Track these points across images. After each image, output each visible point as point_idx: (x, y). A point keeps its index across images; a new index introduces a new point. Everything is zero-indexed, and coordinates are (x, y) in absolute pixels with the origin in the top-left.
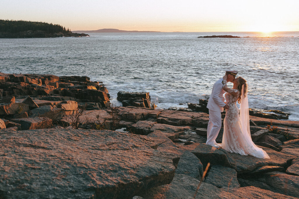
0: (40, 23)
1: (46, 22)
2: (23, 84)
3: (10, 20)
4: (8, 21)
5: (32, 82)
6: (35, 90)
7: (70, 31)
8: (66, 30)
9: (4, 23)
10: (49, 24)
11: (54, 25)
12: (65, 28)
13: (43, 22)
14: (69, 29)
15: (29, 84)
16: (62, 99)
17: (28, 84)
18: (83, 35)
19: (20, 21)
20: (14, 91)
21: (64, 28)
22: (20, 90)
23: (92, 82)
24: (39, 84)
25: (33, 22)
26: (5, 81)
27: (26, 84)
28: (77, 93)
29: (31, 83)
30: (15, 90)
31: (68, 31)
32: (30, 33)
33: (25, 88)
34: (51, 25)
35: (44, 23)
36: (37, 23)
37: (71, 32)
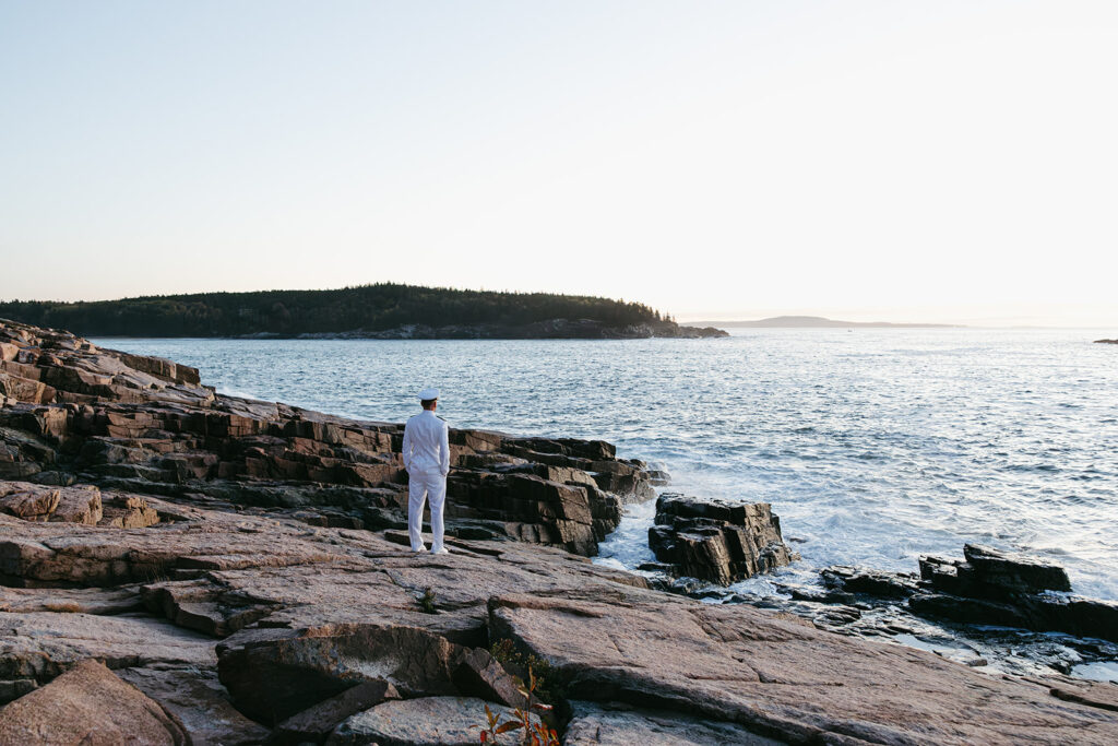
0: (589, 298)
1: (606, 298)
2: (302, 446)
3: (511, 291)
4: (507, 294)
5: (345, 441)
6: (323, 466)
7: (671, 319)
8: (662, 319)
9: (494, 300)
10: (616, 301)
11: (629, 305)
12: (657, 313)
13: (598, 297)
14: (671, 316)
15: (332, 445)
16: (387, 499)
17: (326, 447)
18: (710, 332)
19: (538, 294)
20: (247, 464)
21: (654, 312)
22: (271, 460)
23: (620, 460)
24: (375, 450)
25: (571, 297)
26: (249, 432)
27: (317, 444)
28: (474, 487)
29: (340, 445)
30: (250, 462)
31: (667, 320)
32: (561, 325)
33: (295, 457)
34: (620, 304)
35: (602, 299)
36: (581, 298)
37: (676, 324)
